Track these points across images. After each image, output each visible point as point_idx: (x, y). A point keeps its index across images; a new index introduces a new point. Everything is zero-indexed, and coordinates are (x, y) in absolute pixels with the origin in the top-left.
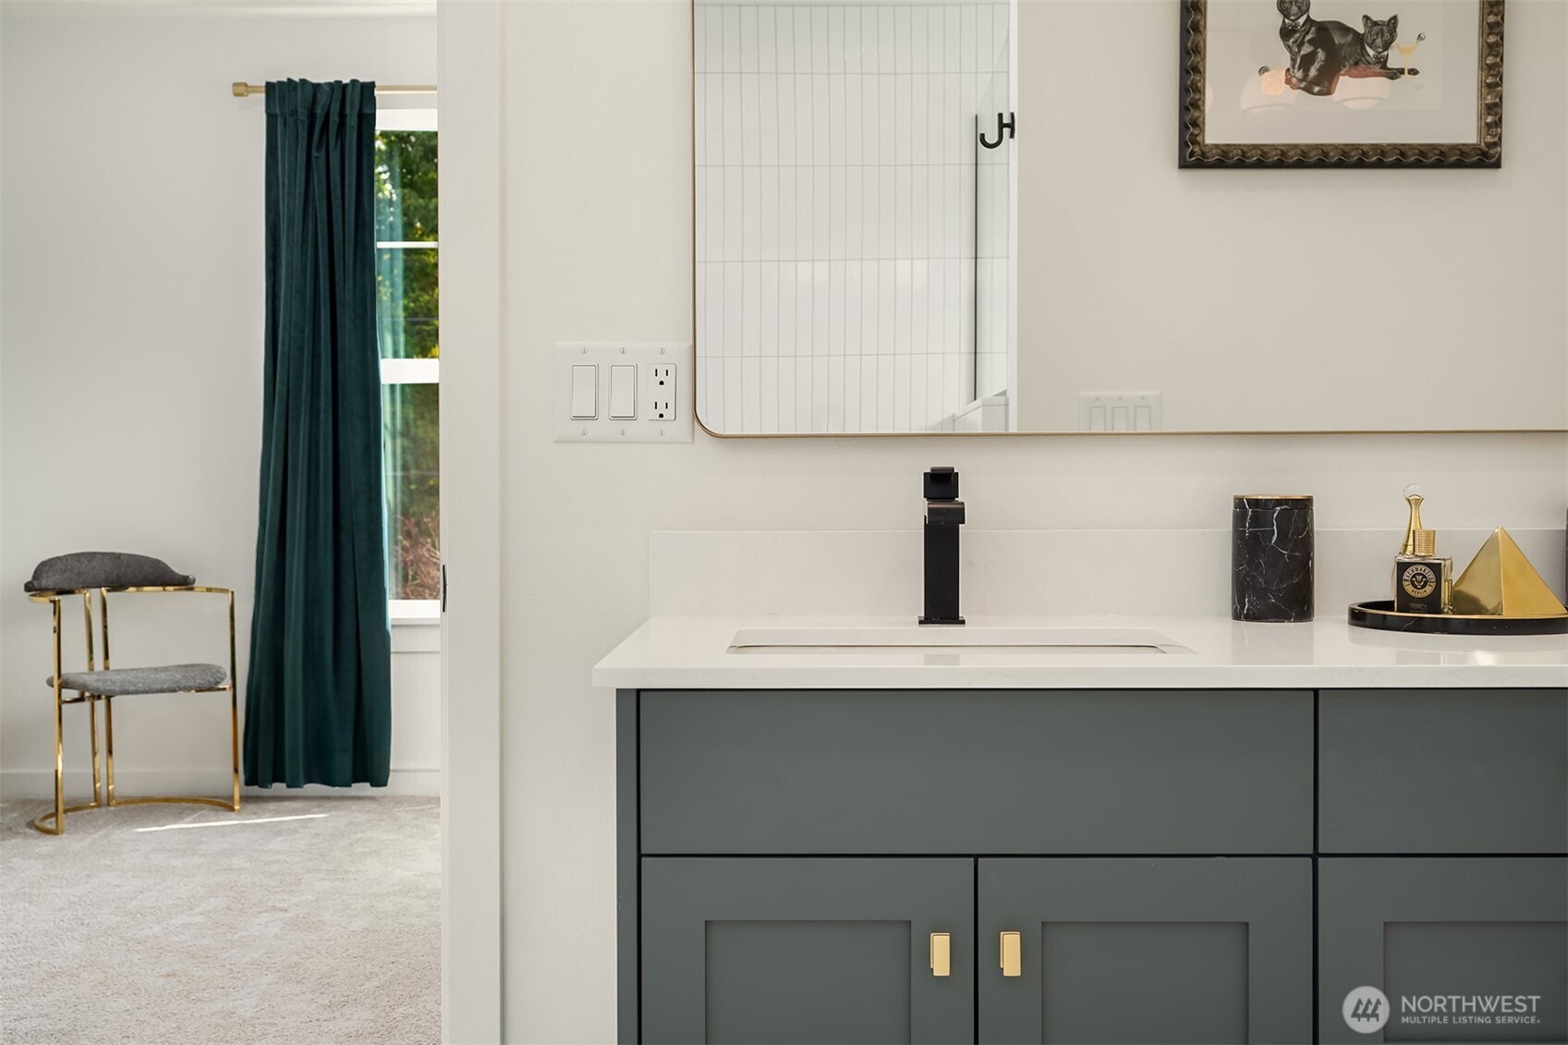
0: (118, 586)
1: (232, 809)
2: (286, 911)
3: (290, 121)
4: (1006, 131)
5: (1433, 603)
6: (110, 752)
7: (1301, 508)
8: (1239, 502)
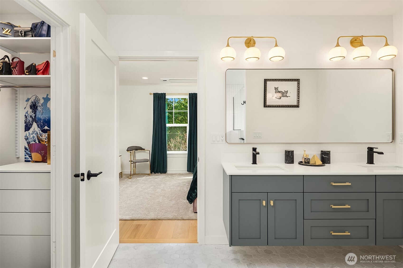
0: (137, 150)
1: (150, 175)
2: (160, 188)
3: (156, 97)
4: (244, 103)
5: (309, 163)
6: (135, 167)
7: (293, 152)
8: (286, 151)
